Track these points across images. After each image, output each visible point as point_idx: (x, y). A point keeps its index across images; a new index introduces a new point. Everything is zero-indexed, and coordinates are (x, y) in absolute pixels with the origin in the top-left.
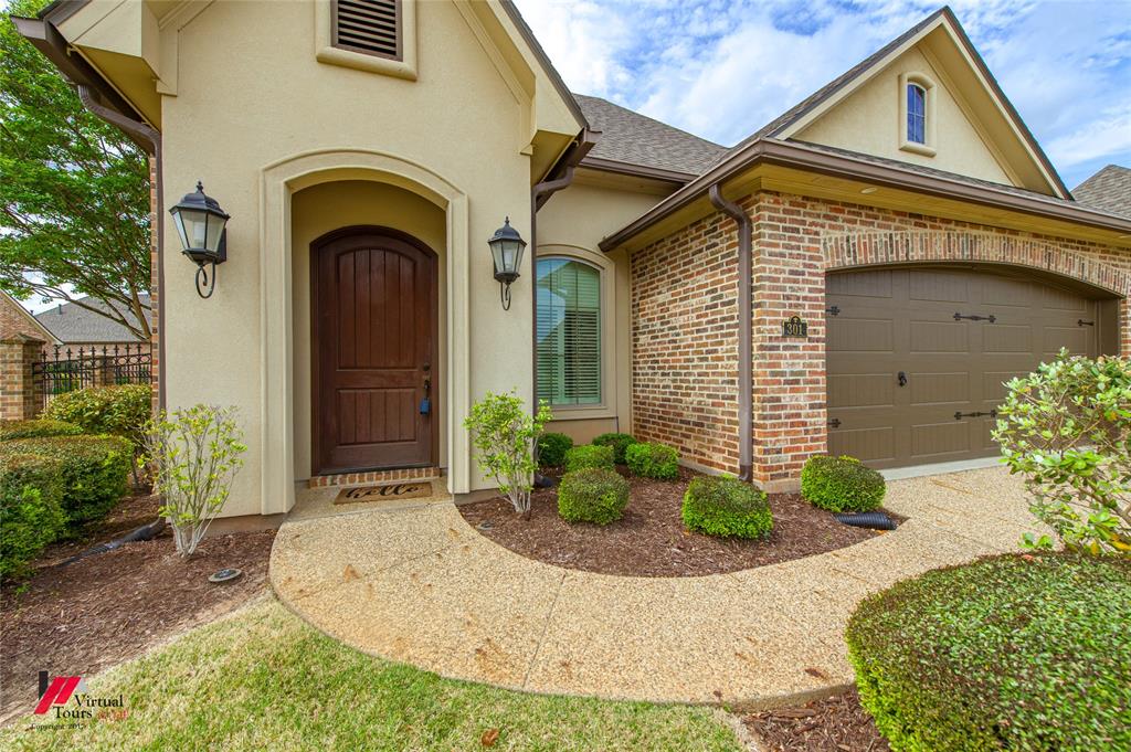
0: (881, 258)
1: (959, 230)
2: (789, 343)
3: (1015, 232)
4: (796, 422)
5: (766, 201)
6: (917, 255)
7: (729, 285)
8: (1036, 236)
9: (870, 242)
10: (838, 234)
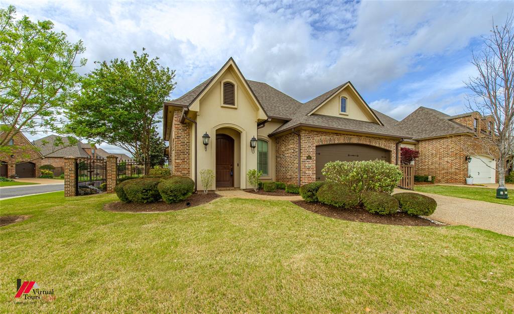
0: (328, 143)
1: (347, 136)
2: (308, 160)
3: (361, 136)
4: (309, 177)
5: (303, 132)
6: (336, 142)
7: (296, 146)
8: (366, 137)
9: (325, 139)
10: (318, 138)
